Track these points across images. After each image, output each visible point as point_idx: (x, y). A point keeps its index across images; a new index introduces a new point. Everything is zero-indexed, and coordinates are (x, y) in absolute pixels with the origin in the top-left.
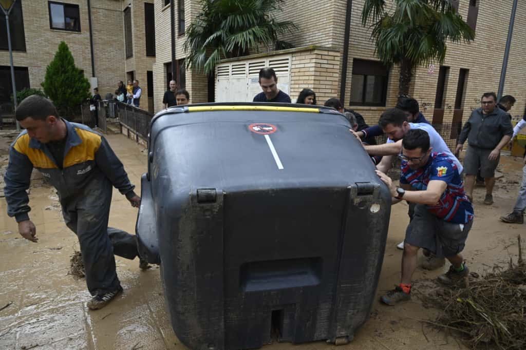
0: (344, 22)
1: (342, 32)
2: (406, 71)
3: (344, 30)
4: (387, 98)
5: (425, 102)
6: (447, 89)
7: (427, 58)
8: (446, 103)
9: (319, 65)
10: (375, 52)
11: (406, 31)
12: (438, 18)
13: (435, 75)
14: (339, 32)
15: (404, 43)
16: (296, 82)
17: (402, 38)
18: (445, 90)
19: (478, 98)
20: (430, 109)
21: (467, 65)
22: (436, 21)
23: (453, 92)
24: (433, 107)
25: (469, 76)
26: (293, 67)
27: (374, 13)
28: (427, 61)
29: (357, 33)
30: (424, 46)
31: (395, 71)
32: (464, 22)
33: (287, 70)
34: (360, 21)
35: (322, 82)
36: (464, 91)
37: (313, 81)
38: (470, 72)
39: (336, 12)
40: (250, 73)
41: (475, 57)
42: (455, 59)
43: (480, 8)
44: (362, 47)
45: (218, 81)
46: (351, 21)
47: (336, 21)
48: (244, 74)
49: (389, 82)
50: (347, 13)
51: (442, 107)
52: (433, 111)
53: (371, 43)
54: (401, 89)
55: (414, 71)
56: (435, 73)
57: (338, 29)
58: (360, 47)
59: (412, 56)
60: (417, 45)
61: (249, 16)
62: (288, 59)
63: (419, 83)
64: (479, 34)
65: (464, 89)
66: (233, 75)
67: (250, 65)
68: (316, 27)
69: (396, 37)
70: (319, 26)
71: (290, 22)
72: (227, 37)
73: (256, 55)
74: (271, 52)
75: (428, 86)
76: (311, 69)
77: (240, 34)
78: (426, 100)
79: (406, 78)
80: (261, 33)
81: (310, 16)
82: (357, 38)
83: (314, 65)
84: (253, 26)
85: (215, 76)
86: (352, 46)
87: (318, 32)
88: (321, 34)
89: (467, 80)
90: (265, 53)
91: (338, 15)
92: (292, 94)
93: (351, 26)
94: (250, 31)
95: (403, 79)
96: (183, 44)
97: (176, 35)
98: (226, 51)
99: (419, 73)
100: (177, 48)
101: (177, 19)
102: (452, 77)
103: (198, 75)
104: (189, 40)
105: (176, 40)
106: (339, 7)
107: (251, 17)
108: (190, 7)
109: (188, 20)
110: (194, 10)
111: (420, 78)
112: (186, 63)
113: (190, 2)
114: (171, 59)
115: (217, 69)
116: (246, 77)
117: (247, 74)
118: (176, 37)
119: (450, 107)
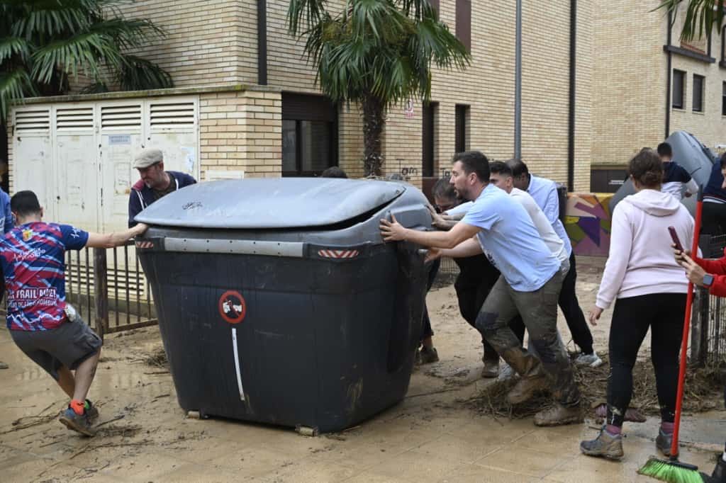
0: (256, 27)
1: (254, 43)
2: (374, 116)
3: (256, 41)
5: (407, 167)
6: (438, 141)
7: (405, 95)
8: (441, 166)
9: (252, 115)
10: (315, 84)
11: (368, 50)
12: (415, 31)
13: (416, 117)
14: (247, 45)
15: (367, 70)
16: (211, 142)
17: (362, 63)
18: (435, 143)
20: (416, 178)
21: (465, 98)
22: (411, 35)
24: (421, 174)
25: (472, 118)
26: (204, 116)
28: (406, 98)
29: (278, 45)
30: (398, 74)
32: (453, 36)
33: (192, 123)
34: (285, 25)
35: (258, 142)
36: (466, 144)
37: (245, 141)
38: (472, 110)
39: (241, 9)
40: (103, 126)
41: (476, 84)
42: (445, 88)
44: (290, 70)
45: (19, 139)
47: (241, 24)
48: (91, 126)
51: (435, 174)
52: (421, 182)
53: (305, 63)
56: (416, 113)
57: (246, 40)
58: (286, 69)
59: (382, 90)
60: (388, 72)
61: (72, 10)
62: (192, 104)
63: (393, 133)
65: (466, 140)
66: (60, 129)
67: (105, 111)
68: (201, 33)
69: (354, 59)
70: (207, 32)
71: (147, 19)
72: (31, 53)
73: (119, 94)
74: (156, 91)
75: (407, 137)
76: (240, 122)
77: (63, 49)
78: (407, 162)
79: (374, 127)
80: (105, 47)
81: (186, 11)
82: (279, 54)
83: (244, 115)
84: (86, 33)
85: (9, 130)
86: (273, 68)
87: (206, 42)
88: (213, 46)
89: (470, 123)
90: (141, 91)
91: (244, 15)
92: (204, 162)
93: (267, 34)
94: (83, 42)
95: (369, 127)
98: (35, 81)
99: (390, 115)
102: (445, 120)
106: (245, 1)
107: (80, 17)
111: (394, 123)
115: (14, 116)
116: (94, 133)
117: (97, 127)
119: (447, 174)
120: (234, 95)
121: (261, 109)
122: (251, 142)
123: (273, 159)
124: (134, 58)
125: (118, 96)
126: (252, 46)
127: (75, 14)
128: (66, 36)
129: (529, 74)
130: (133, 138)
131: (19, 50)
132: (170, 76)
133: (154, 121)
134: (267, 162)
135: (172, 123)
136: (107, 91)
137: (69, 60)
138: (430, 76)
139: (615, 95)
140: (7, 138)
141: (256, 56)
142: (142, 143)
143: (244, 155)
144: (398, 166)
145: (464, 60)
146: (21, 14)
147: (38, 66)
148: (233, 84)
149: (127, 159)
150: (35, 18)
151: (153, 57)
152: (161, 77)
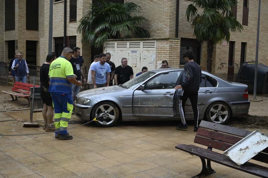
2: (210, 46)
4: (201, 60)
6: (234, 54)
8: (235, 62)
10: (193, 35)
11: (209, 26)
12: (224, 20)
13: (227, 46)
14: (172, 24)
15: (209, 32)
16: (159, 53)
17: (207, 30)
19: (254, 59)
20: (226, 66)
21: (245, 40)
23: (238, 56)
24: (228, 65)
25: (247, 47)
26: (158, 46)
27: (192, 14)
28: (220, 41)
29: (182, 24)
30: (218, 34)
31: (205, 45)
33: (154, 48)
35: (172, 54)
37: (169, 53)
38: (247, 44)
39: (171, 13)
40: (130, 48)
41: (249, 36)
43: (249, 8)
45: (106, 51)
47: (171, 18)
48: (126, 48)
49: (201, 51)
50: (176, 13)
51: (233, 65)
52: (228, 67)
55: (215, 46)
56: (227, 45)
57: (172, 22)
58: (184, 31)
59: (213, 39)
60: (215, 33)
61: (122, 15)
62: (155, 42)
63: (218, 51)
64: (250, 22)
66: (118, 48)
67: (130, 44)
68: (159, 20)
69: (204, 29)
70: (161, 20)
71: (143, 17)
72: (110, 27)
73: (134, 39)
74: (145, 38)
75: (223, 53)
76: (167, 48)
77: (119, 26)
78: (223, 61)
79: (210, 50)
80: (131, 26)
81: (155, 13)
82: (182, 26)
83: (169, 46)
84: (126, 21)
85: (104, 48)
87: (160, 23)
88: (162, 24)
89: (246, 49)
90: (141, 38)
91: (172, 15)
92: (157, 59)
94: (125, 24)
95: (209, 49)
96: (74, 27)
97: (67, 21)
98: (111, 35)
99: (218, 45)
100: (68, 28)
101: (69, 11)
102: (237, 47)
103: (85, 46)
104: (81, 25)
105: (67, 23)
106: (172, 10)
107: (124, 16)
108: (82, 6)
109: (80, 13)
110: (84, 8)
111: (219, 48)
112: (77, 39)
113: (82, 3)
114: (62, 35)
115: (105, 44)
116: (127, 50)
117: (128, 48)
118: (67, 22)
119: (237, 65)
120: (166, 40)
121: (174, 44)
122: (171, 54)
123: (177, 58)
124: (139, 27)
125: (134, 40)
126: (174, 24)
128: (120, 22)
130: (138, 52)
131: (107, 26)
132: (149, 33)
133: (144, 47)
134: (175, 59)
135: (149, 48)
136: (131, 38)
137: (121, 29)
138: (230, 34)
140: (103, 50)
141: (175, 27)
142: (140, 53)
143: (168, 57)
144: (220, 62)
145: (241, 30)
146: (108, 15)
147: (112, 31)
148: (168, 36)
149: (136, 57)
150: (111, 17)
151: (145, 27)
152: (147, 33)
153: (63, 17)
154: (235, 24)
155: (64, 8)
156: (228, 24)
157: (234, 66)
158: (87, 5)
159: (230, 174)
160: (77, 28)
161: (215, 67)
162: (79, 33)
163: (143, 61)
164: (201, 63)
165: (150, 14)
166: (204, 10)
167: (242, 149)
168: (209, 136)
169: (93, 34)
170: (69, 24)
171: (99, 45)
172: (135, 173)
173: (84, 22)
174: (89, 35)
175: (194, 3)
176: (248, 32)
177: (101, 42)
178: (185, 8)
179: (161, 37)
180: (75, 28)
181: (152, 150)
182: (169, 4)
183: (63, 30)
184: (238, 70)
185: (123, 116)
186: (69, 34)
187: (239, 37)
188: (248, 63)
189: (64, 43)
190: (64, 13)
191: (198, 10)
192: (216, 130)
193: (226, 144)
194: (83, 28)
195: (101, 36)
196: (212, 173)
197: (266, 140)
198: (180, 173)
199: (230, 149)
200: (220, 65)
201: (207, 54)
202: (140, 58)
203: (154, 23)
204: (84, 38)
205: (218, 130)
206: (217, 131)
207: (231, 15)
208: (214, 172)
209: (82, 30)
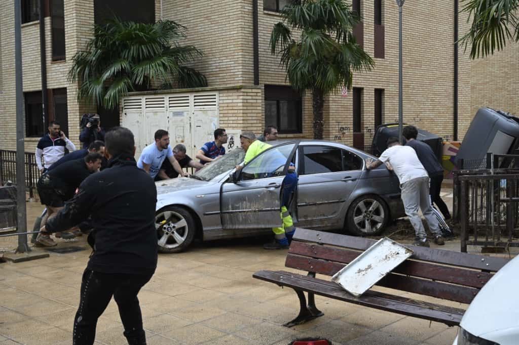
0: (252, 49)
1: (251, 58)
2: (318, 98)
3: (253, 57)
4: (303, 124)
5: (343, 126)
6: (363, 111)
8: (365, 126)
9: (245, 101)
10: (286, 80)
11: (313, 62)
12: (340, 50)
13: (349, 97)
14: (248, 60)
15: (313, 73)
16: (225, 115)
17: (310, 68)
19: (396, 119)
20: (349, 133)
21: (381, 85)
23: (371, 114)
24: (352, 131)
25: (386, 97)
26: (221, 102)
27: (283, 39)
28: (335, 88)
29: (265, 58)
30: (331, 75)
31: (308, 96)
33: (215, 105)
34: (269, 47)
35: (249, 115)
36: (382, 112)
37: (242, 114)
38: (385, 92)
39: (244, 40)
40: (170, 107)
41: (388, 76)
42: (368, 79)
43: (385, 26)
44: (272, 72)
45: (126, 114)
46: (259, 47)
47: (244, 48)
48: (163, 107)
49: (303, 107)
51: (362, 130)
52: (352, 136)
53: (281, 68)
54: (315, 116)
55: (326, 97)
56: (349, 95)
57: (247, 57)
58: (270, 72)
59: (321, 85)
60: (324, 74)
61: (153, 44)
62: (215, 95)
63: (334, 107)
65: (382, 110)
66: (148, 109)
67: (171, 99)
68: (222, 53)
69: (305, 67)
70: (225, 53)
71: (192, 46)
72: (131, 68)
73: (178, 90)
74: (197, 89)
75: (343, 109)
76: (239, 104)
77: (148, 65)
78: (343, 124)
79: (319, 104)
80: (170, 64)
81: (214, 41)
82: (266, 64)
83: (241, 101)
84: (160, 56)
85: (121, 109)
86: (263, 72)
87: (225, 58)
88: (229, 60)
89: (384, 100)
90: (191, 89)
91: (245, 43)
93: (259, 53)
94: (159, 62)
95: (316, 105)
96: (62, 70)
97: (47, 59)
98: (134, 84)
99: (332, 96)
100: (50, 74)
101: (50, 41)
102: (368, 98)
103: (85, 107)
104: (75, 68)
105: (47, 65)
106: (246, 35)
107: (156, 47)
108: (75, 31)
109: (73, 45)
110: (79, 34)
111: (334, 101)
112: (68, 93)
113: (75, 25)
114: (39, 87)
115: (123, 102)
116: (165, 111)
117: (167, 108)
118: (47, 62)
119: (369, 130)
120: (236, 91)
121: (250, 98)
122: (245, 115)
123: (258, 121)
124: (185, 67)
125: (178, 92)
126: (251, 60)
127: (154, 46)
128: (149, 59)
129: (425, 69)
130: (185, 114)
131: (125, 67)
132: (205, 78)
133: (196, 104)
134: (254, 125)
135: (205, 105)
136: (172, 88)
137: (152, 72)
138: (352, 75)
139: (500, 77)
140: (119, 113)
141: (253, 65)
142: (190, 115)
143: (241, 122)
144: (337, 126)
145: (370, 65)
146: (125, 47)
147: (135, 75)
148: (239, 81)
149: (182, 124)
150: (133, 50)
151: (196, 67)
152: (200, 78)
153: (40, 53)
154: (361, 57)
155: (39, 35)
156: (347, 57)
157: (363, 132)
158: (84, 29)
159: (348, 315)
160: (68, 72)
161: (329, 135)
162: (71, 82)
163: (196, 131)
164: (303, 130)
165: (206, 42)
166: (303, 32)
167: (361, 269)
168: (309, 254)
169: (99, 85)
170: (50, 67)
171: (113, 104)
172: (187, 326)
173: (80, 61)
174: (92, 85)
175: (284, 20)
176: (385, 69)
177: (115, 97)
178: (270, 30)
179: (228, 86)
180: (62, 73)
181: (218, 286)
182: (240, 23)
183: (41, 78)
184: (372, 140)
185: (205, 231)
186: (52, 85)
187: (371, 80)
188: (388, 126)
189: (43, 102)
190: (40, 46)
191: (293, 33)
192: (320, 242)
193: (337, 264)
194: (79, 72)
195: (115, 88)
196: (317, 317)
197: (399, 252)
198: (264, 320)
199: (343, 272)
200: (339, 132)
201: (312, 112)
202: (190, 126)
203: (213, 60)
204: (82, 91)
205: (323, 242)
206: (322, 244)
207: (352, 40)
208: (322, 314)
209: (77, 76)
